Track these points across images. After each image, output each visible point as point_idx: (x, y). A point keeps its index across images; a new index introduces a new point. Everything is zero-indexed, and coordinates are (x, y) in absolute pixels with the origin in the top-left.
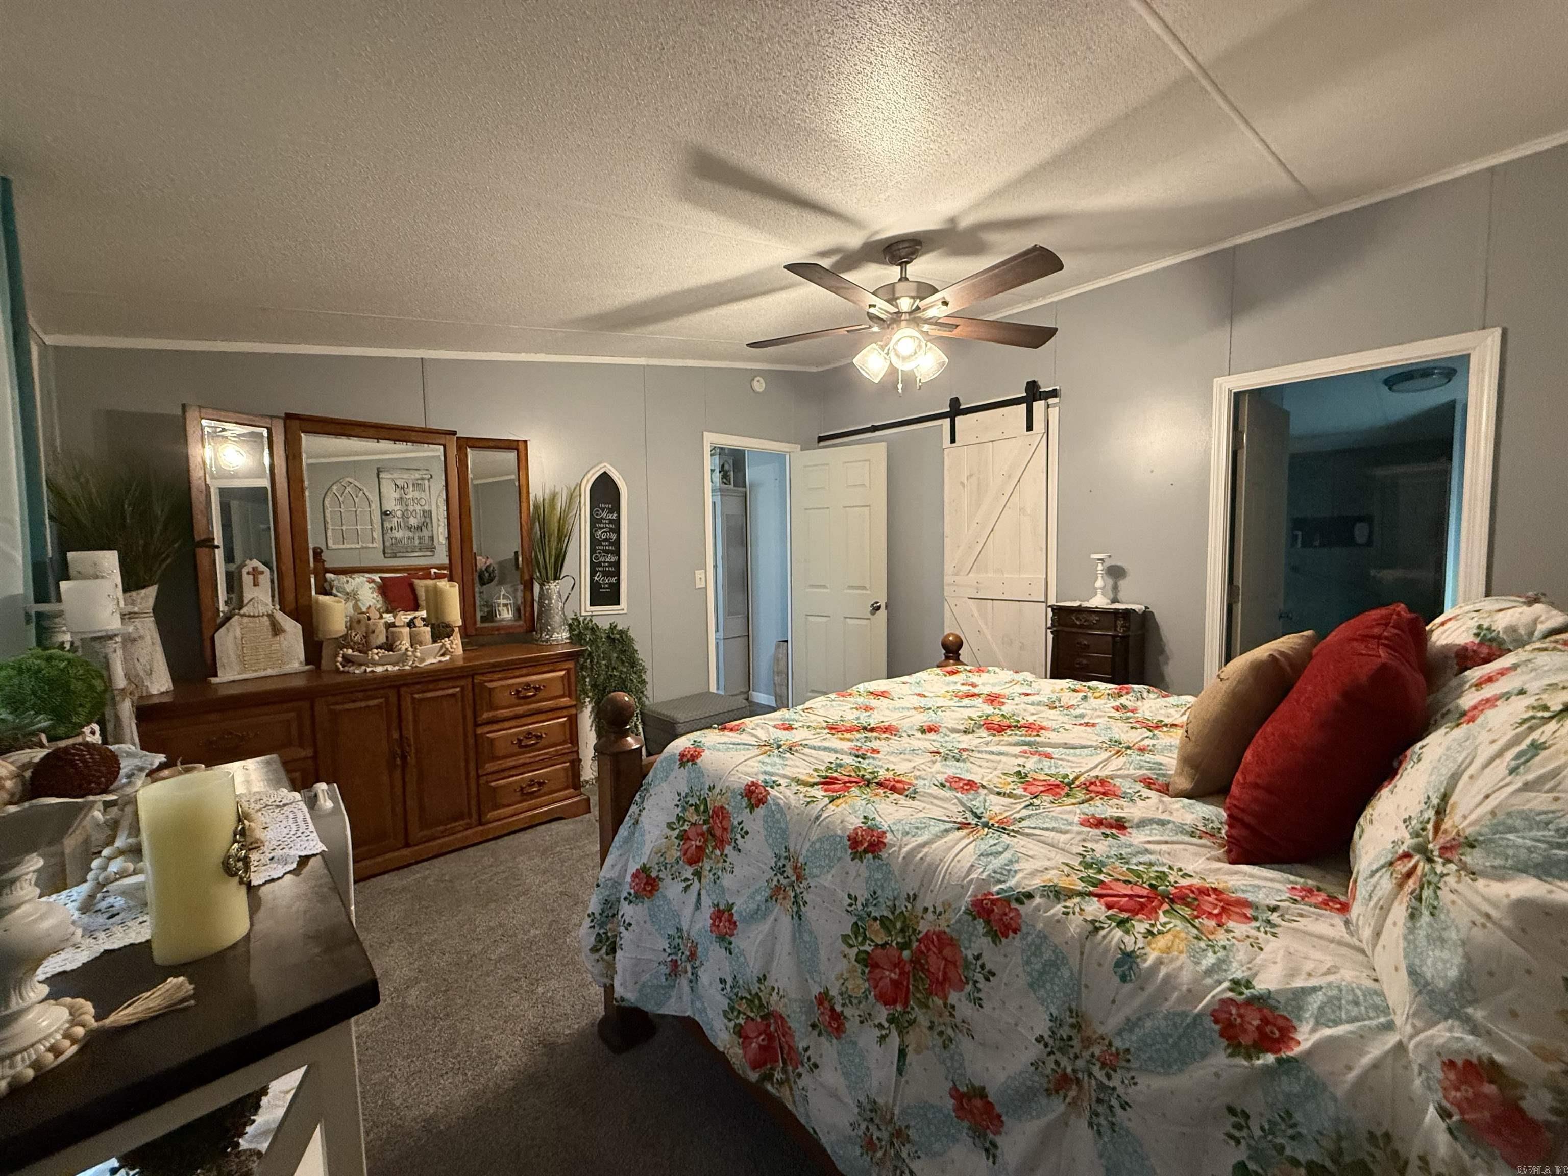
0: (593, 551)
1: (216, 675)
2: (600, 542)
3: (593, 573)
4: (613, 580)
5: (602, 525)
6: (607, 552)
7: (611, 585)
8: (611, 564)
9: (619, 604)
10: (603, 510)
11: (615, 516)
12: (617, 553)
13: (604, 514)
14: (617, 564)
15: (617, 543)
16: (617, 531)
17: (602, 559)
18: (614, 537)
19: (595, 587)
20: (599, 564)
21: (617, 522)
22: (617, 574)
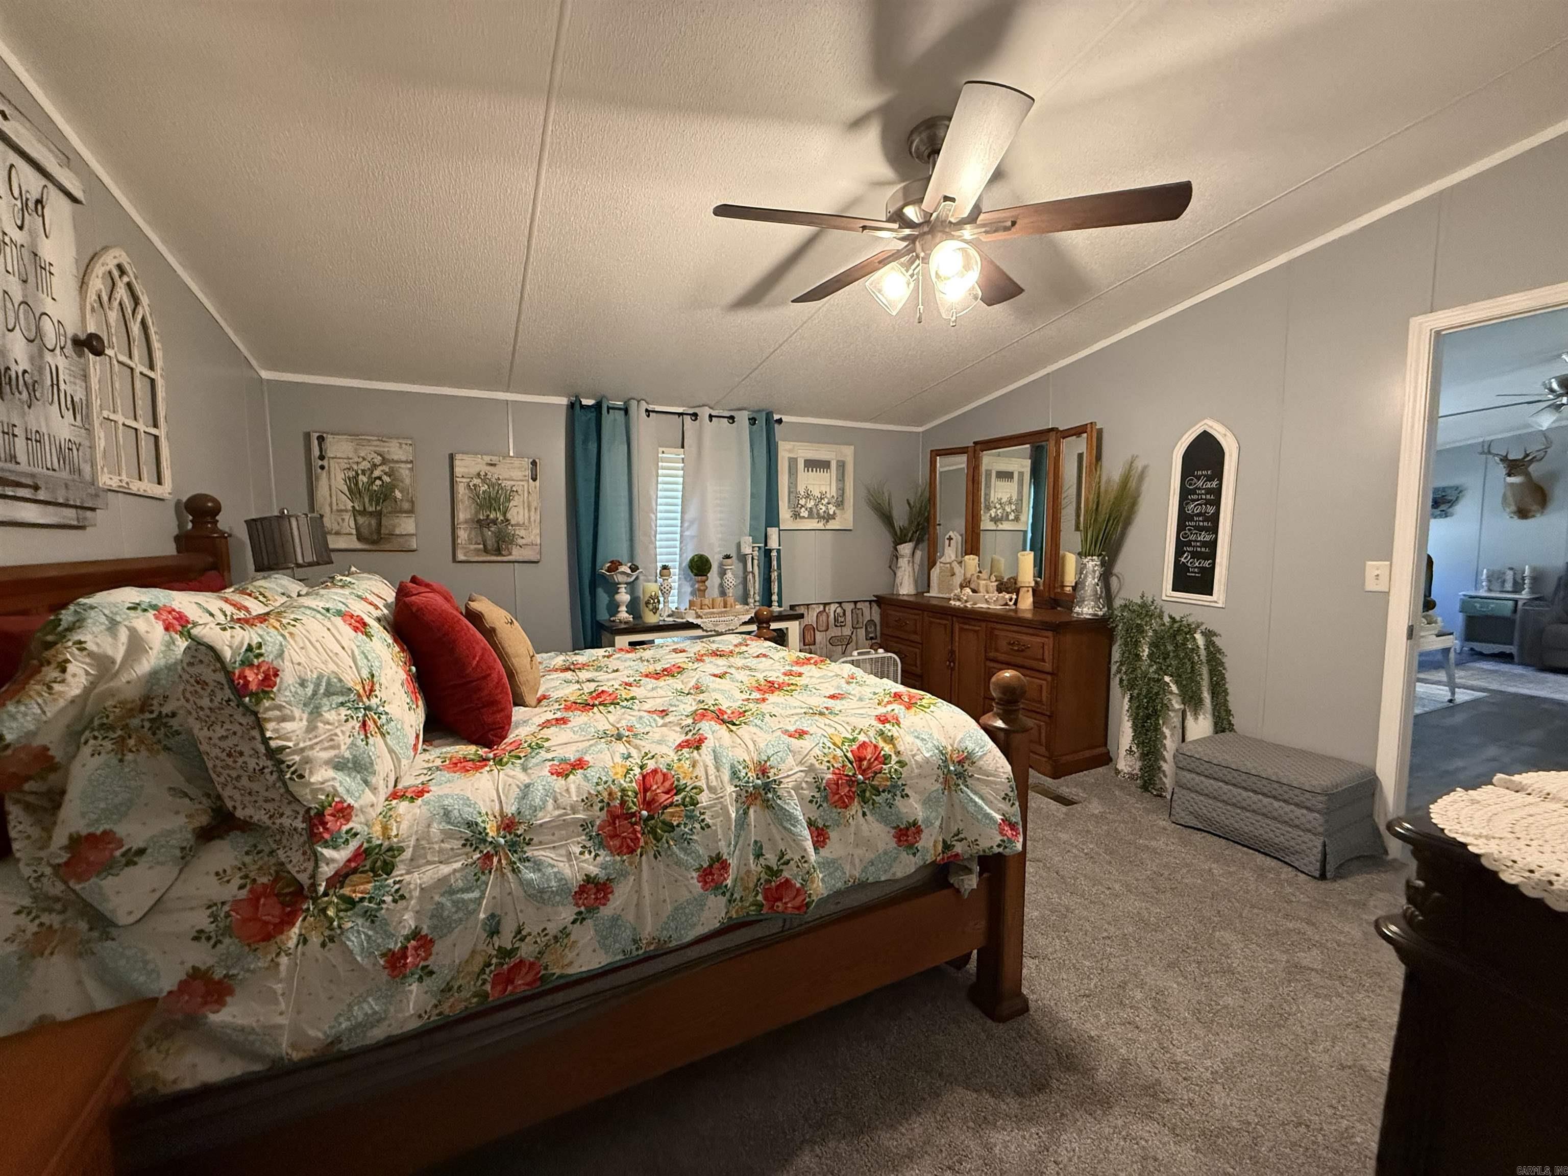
0: (1181, 527)
1: (929, 592)
2: (1191, 518)
3: (1179, 553)
4: (1206, 564)
5: (1195, 497)
6: (1200, 529)
7: (1202, 568)
8: (1204, 544)
9: (1211, 595)
10: (1198, 478)
11: (1214, 484)
12: (1215, 530)
13: (1200, 483)
14: (1213, 545)
15: (1215, 519)
16: (1217, 503)
17: (1192, 537)
18: (1211, 510)
19: (1180, 571)
20: (1189, 544)
21: (1218, 492)
22: (1212, 556)
